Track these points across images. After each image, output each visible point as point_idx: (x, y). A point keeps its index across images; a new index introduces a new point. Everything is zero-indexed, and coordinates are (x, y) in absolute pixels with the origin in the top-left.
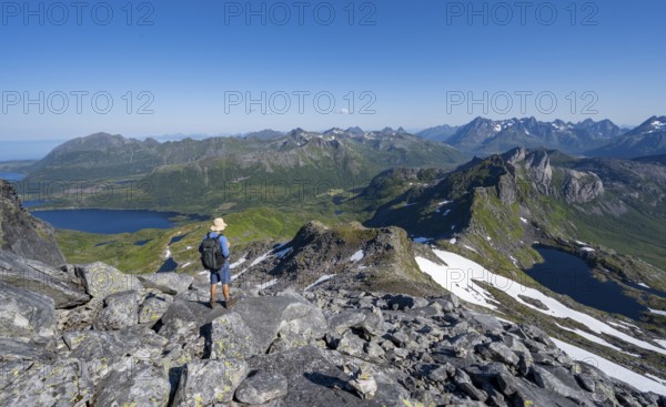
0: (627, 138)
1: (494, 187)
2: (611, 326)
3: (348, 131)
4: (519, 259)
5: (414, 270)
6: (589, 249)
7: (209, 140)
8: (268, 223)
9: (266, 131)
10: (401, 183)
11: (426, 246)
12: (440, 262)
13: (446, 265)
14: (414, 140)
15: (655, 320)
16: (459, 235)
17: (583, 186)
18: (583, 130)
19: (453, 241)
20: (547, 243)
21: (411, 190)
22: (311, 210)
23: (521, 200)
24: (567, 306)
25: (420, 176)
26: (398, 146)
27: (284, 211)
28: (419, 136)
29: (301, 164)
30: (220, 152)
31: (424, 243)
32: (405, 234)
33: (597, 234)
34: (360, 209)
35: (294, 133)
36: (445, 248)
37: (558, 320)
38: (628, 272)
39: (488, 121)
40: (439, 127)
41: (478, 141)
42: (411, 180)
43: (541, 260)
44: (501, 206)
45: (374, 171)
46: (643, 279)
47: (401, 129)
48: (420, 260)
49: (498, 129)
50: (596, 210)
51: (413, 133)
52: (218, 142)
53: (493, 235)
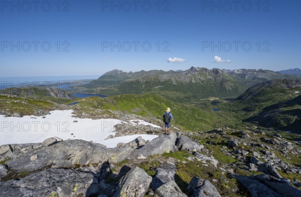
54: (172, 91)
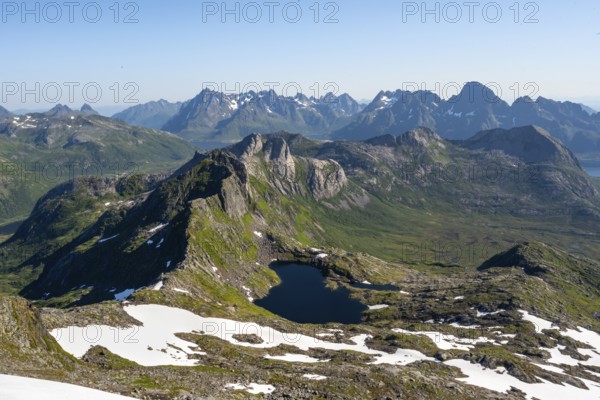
0: (364, 115)
1: (216, 196)
4: (252, 287)
6: (323, 255)
10: (90, 205)
14: (112, 127)
17: (327, 177)
18: (328, 104)
19: (158, 286)
20: (285, 259)
21: (107, 215)
25: (121, 189)
26: (83, 138)
28: (119, 119)
33: (347, 232)
34: (16, 262)
38: (354, 272)
39: (220, 96)
40: (152, 103)
41: (211, 124)
42: (108, 197)
43: (278, 282)
44: (228, 220)
45: (40, 187)
46: (366, 276)
47: (86, 107)
49: (234, 106)
50: (344, 204)
51: (109, 115)
53: (220, 263)
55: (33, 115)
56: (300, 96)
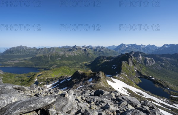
1: (127, 62)
2: (162, 100)
3: (88, 46)
4: (135, 81)
5: (107, 84)
6: (153, 78)
7: (51, 48)
8: (66, 71)
9: (67, 46)
10: (102, 60)
11: (110, 77)
12: (114, 82)
13: (115, 83)
14: (106, 49)
15: (173, 99)
16: (118, 74)
17: (150, 61)
18: (148, 47)
20: (142, 77)
21: (106, 62)
22: (78, 67)
23: (134, 65)
24: (149, 94)
25: (107, 58)
26: (102, 50)
27: (71, 68)
28: (107, 48)
29: (76, 55)
30: (54, 51)
31: (109, 77)
32: (104, 74)
35: (74, 47)
36: (115, 78)
37: (147, 99)
39: (125, 45)
40: (112, 46)
42: (105, 59)
43: (141, 81)
45: (96, 57)
46: (168, 87)
47: (102, 46)
48: (108, 81)
49: (127, 47)
50: (154, 68)
51: (105, 47)
52: (54, 49)
53: (128, 74)
54: (66, 60)
55: (95, 47)
56: (142, 45)
